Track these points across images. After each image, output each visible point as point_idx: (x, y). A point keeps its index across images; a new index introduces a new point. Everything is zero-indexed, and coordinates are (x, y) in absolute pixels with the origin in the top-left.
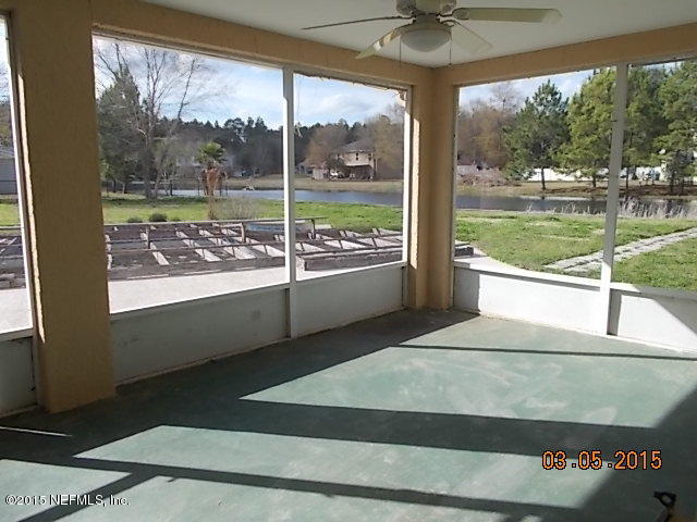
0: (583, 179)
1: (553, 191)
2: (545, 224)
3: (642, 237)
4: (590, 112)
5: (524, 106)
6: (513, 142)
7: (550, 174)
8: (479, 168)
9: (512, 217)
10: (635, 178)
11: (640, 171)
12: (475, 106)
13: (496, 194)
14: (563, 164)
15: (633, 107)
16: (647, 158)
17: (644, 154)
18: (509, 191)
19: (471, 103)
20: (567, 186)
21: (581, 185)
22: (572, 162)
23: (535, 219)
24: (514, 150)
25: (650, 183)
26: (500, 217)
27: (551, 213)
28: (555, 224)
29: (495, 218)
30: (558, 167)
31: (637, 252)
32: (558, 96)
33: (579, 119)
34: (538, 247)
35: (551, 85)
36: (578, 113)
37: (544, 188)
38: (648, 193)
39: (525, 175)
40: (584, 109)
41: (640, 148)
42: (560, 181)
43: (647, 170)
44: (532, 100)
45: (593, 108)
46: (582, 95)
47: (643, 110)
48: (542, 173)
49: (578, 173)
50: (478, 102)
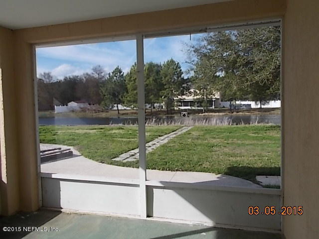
0: (135, 109)
1: (123, 114)
2: (117, 131)
3: (160, 136)
4: (135, 80)
5: (108, 76)
6: (104, 92)
7: (120, 107)
8: (90, 104)
9: (102, 129)
10: (154, 108)
11: (156, 105)
12: (86, 76)
13: (97, 116)
14: (125, 103)
15: (151, 79)
16: (158, 99)
17: (157, 98)
18: (104, 115)
19: (84, 74)
20: (128, 112)
21: (134, 111)
22: (129, 101)
23: (112, 129)
24: (105, 95)
25: (160, 110)
26: (95, 129)
27: (121, 125)
28: (121, 131)
29: (93, 129)
30: (124, 103)
31: (158, 145)
32: (122, 74)
33: (131, 83)
34: (111, 146)
35: (119, 68)
36: (130, 81)
37: (119, 113)
38: (159, 114)
39: (111, 107)
40: (132, 79)
41: (155, 95)
42: (125, 109)
43: (158, 105)
44: (111, 74)
45: (136, 79)
46: (131, 73)
47: (155, 80)
48: (117, 106)
49: (132, 106)
50: (87, 74)
